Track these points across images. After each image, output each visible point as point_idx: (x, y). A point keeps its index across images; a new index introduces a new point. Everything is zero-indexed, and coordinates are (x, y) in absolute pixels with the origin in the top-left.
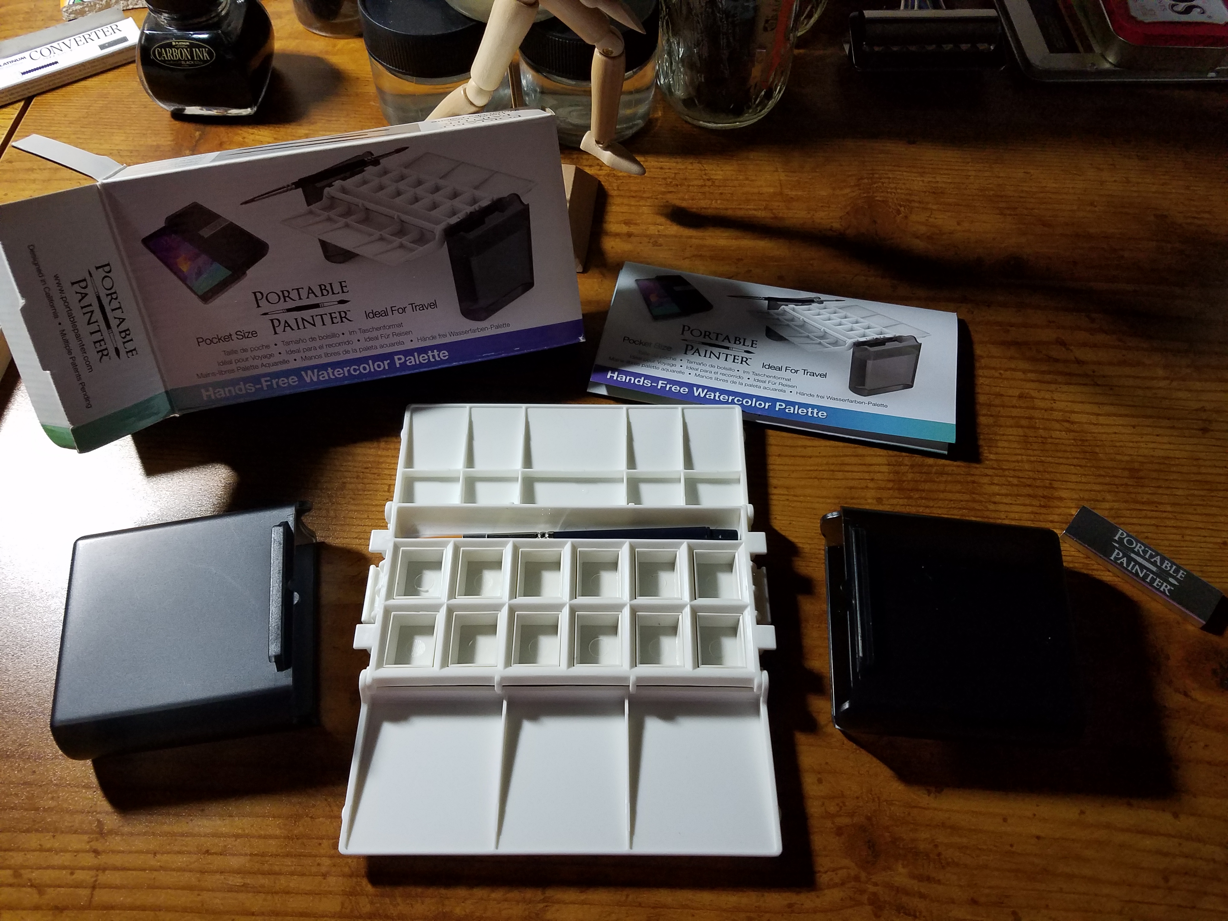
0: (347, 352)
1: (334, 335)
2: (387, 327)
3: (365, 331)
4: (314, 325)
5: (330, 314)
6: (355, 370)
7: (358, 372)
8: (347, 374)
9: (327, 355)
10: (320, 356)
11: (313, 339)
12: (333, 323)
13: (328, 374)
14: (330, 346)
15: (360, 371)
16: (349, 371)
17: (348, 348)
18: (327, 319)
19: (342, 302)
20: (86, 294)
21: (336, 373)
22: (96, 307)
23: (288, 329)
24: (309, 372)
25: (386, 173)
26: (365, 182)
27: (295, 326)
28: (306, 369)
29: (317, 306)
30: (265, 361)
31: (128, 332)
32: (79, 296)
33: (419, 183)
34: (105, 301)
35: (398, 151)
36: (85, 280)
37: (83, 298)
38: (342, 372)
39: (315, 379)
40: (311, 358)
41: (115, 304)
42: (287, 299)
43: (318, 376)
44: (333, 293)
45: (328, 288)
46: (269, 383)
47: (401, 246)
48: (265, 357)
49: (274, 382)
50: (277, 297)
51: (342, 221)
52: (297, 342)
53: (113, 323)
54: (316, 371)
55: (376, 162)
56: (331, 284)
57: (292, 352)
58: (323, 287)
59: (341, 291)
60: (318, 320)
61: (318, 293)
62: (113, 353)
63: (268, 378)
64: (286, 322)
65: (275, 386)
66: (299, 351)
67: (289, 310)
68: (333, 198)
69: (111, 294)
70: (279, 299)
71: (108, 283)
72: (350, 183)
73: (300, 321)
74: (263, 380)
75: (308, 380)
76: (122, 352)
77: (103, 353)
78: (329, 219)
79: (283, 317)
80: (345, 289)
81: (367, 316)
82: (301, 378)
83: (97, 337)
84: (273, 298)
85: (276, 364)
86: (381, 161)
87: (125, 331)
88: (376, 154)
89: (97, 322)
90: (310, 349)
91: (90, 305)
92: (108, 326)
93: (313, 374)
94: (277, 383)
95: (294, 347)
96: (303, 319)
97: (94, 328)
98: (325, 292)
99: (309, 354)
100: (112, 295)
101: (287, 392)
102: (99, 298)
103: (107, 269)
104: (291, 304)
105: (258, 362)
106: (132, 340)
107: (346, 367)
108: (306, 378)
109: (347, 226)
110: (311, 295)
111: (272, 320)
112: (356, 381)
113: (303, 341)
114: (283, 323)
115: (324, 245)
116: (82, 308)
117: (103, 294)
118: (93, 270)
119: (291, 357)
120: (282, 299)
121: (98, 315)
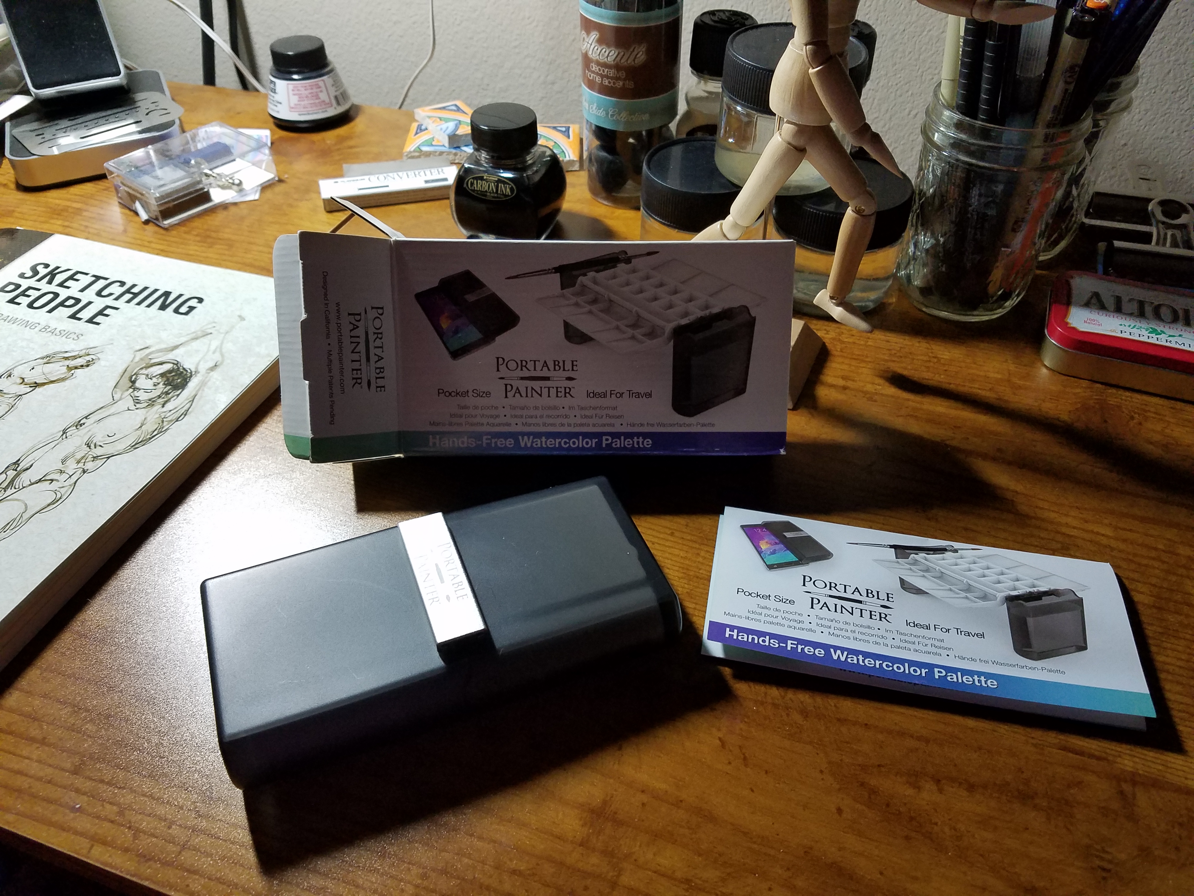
0: (563, 425)
1: (555, 408)
2: (603, 408)
3: (582, 409)
4: (541, 395)
5: (557, 388)
6: (565, 443)
7: (568, 445)
8: (557, 446)
9: (544, 424)
10: (538, 425)
11: (536, 408)
12: (557, 396)
13: (541, 442)
14: (549, 416)
15: (570, 446)
16: (560, 443)
17: (565, 421)
18: (553, 392)
19: (570, 379)
20: (358, 327)
21: (548, 442)
22: (362, 340)
23: (517, 395)
24: (526, 438)
25: (634, 271)
26: (614, 277)
27: (524, 394)
28: (523, 434)
29: (547, 379)
30: (491, 421)
31: (382, 370)
32: (351, 327)
33: (661, 285)
34: (371, 337)
35: (649, 254)
36: (359, 314)
37: (354, 329)
38: (553, 442)
39: (529, 445)
40: (530, 425)
41: (378, 343)
42: (524, 368)
43: (533, 442)
44: (564, 370)
45: (561, 364)
46: (489, 441)
47: (633, 338)
48: (492, 416)
49: (493, 441)
50: (516, 365)
51: (588, 308)
52: (523, 408)
53: (373, 358)
54: (531, 437)
55: (628, 261)
56: (564, 361)
57: (516, 416)
58: (557, 363)
59: (571, 369)
60: (545, 391)
61: (551, 366)
62: (365, 384)
63: (489, 437)
64: (518, 388)
65: (493, 445)
66: (522, 417)
67: (522, 378)
68: (584, 286)
69: (378, 333)
70: (518, 366)
71: (377, 323)
72: (602, 276)
73: (529, 390)
74: (485, 437)
75: (523, 445)
76: (373, 386)
77: (357, 381)
78: (577, 304)
79: (516, 383)
80: (575, 368)
81: (588, 395)
82: (517, 442)
83: (356, 365)
84: (512, 365)
85: (499, 425)
86: (633, 261)
87: (380, 368)
88: (630, 253)
89: (359, 352)
90: (532, 417)
91: (358, 337)
92: (368, 359)
93: (529, 441)
94: (496, 443)
95: (519, 412)
96: (532, 388)
97: (356, 357)
98: (557, 368)
99: (530, 421)
100: (379, 335)
101: (502, 452)
102: (367, 333)
103: (380, 311)
104: (526, 373)
105: (485, 421)
106: (383, 378)
107: (559, 439)
108: (521, 441)
109: (590, 312)
110: (545, 369)
111: (506, 385)
112: (564, 453)
113: (527, 408)
114: (514, 389)
115: (566, 325)
116: (351, 337)
117: (371, 331)
118: (369, 309)
119: (513, 421)
120: (519, 368)
121: (362, 348)
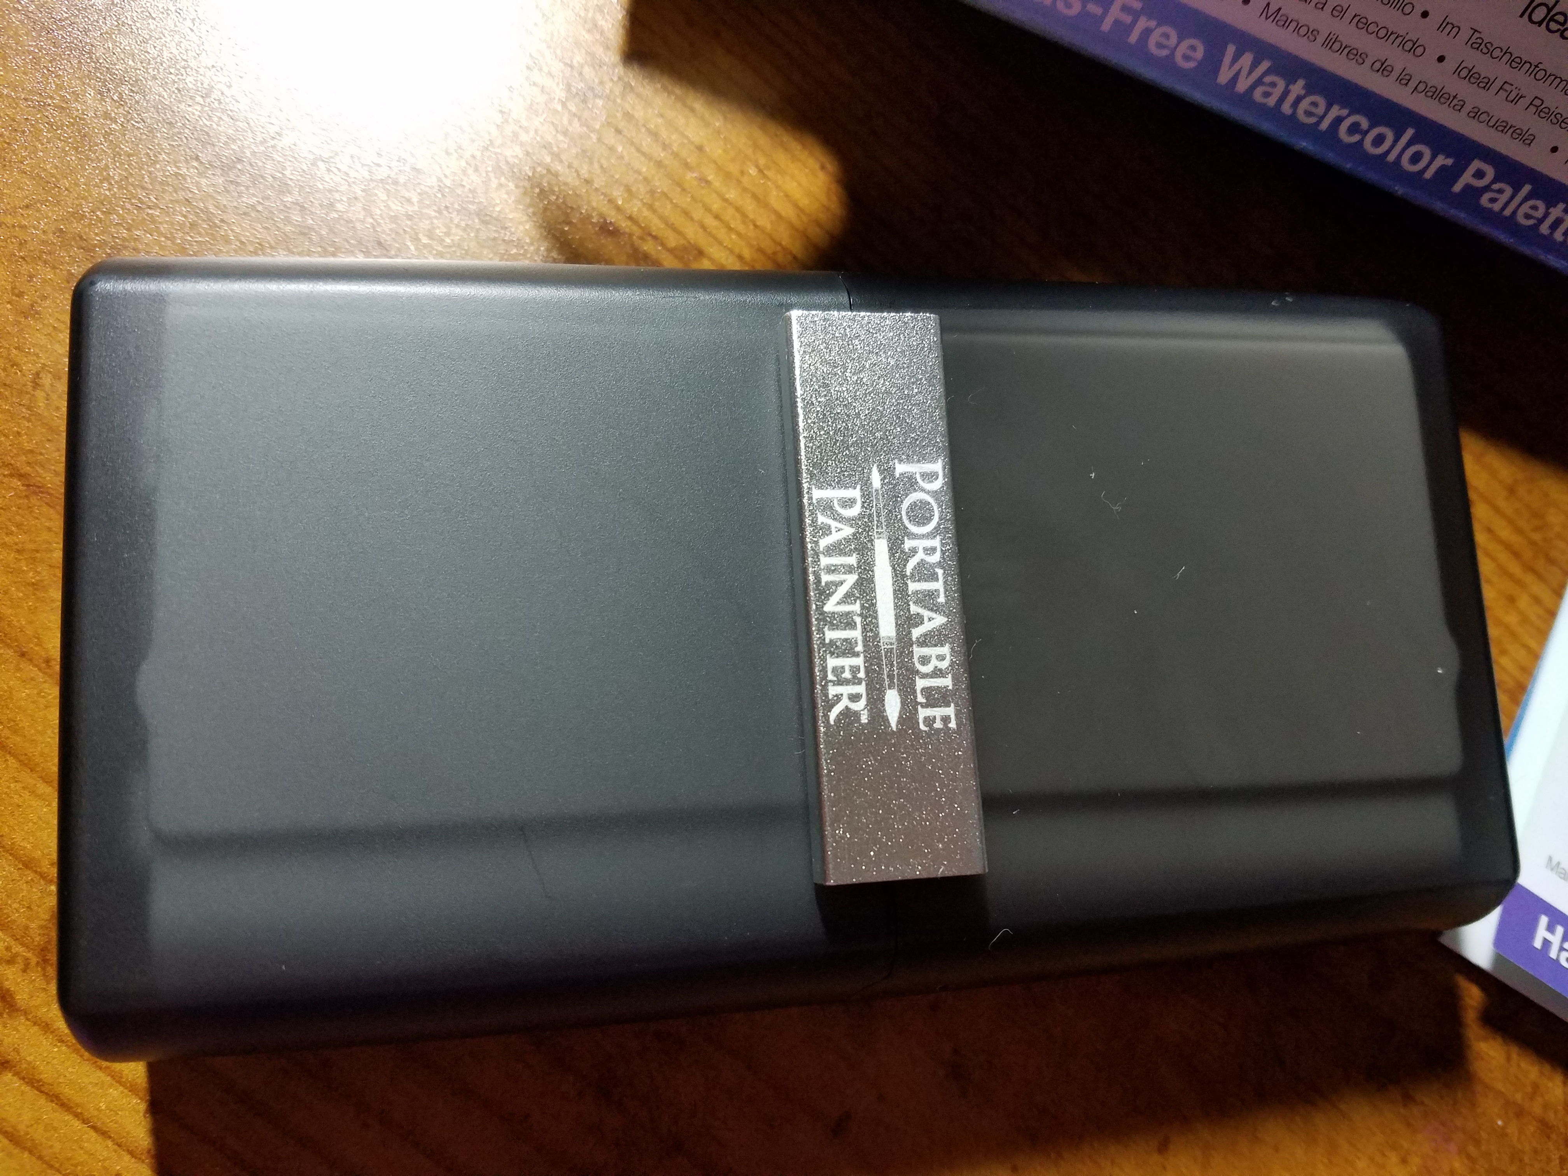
0: (1384, 68)
2: (1541, 74)
3: (1480, 45)
6: (1354, 128)
7: (1356, 138)
8: (1324, 125)
9: (1331, 42)
10: (1312, 34)
13: (1286, 93)
14: (1361, 23)
15: (1360, 143)
17: (1399, 60)
21: (1304, 105)
24: (1247, 59)
28: (1247, 43)
38: (1321, 110)
39: (1242, 86)
40: (1288, 23)
43: (1259, 82)
46: (1128, 19)
49: (1143, 23)
54: (1265, 65)
65: (1133, 38)
75: (1224, 77)
81: (1527, 10)
82: (1213, 57)
93: (1250, 73)
94: (1147, 32)
107: (1343, 107)
